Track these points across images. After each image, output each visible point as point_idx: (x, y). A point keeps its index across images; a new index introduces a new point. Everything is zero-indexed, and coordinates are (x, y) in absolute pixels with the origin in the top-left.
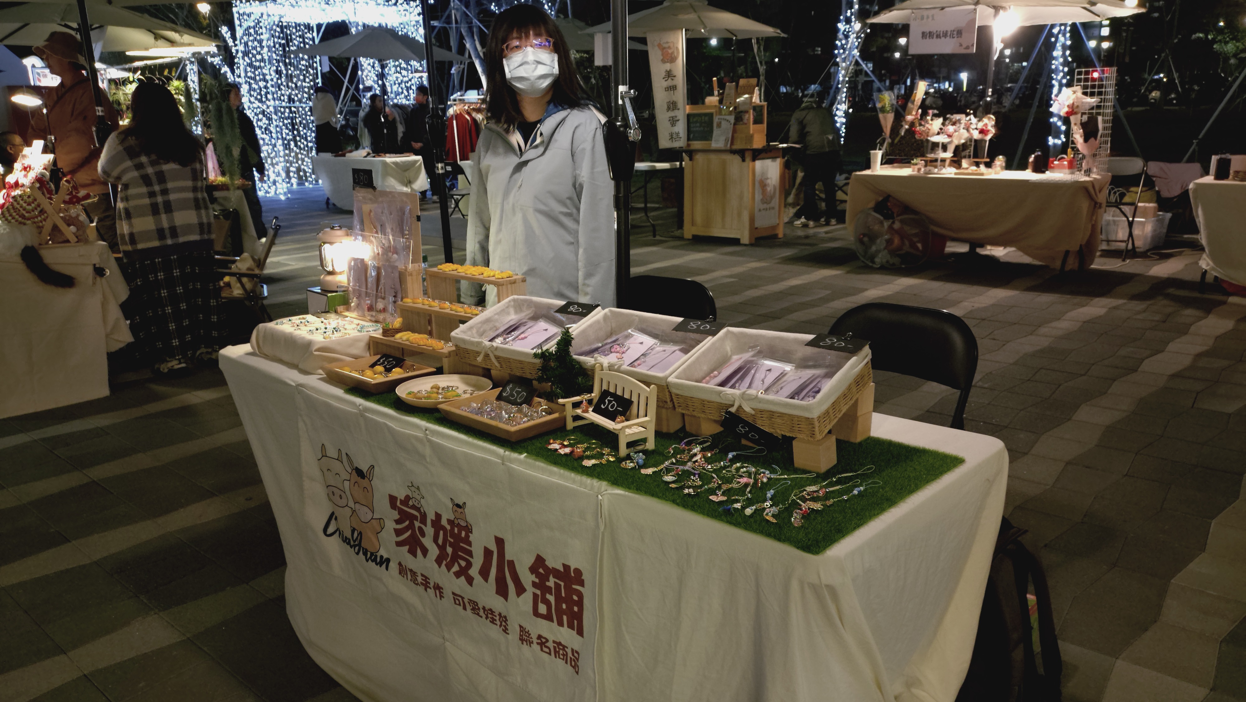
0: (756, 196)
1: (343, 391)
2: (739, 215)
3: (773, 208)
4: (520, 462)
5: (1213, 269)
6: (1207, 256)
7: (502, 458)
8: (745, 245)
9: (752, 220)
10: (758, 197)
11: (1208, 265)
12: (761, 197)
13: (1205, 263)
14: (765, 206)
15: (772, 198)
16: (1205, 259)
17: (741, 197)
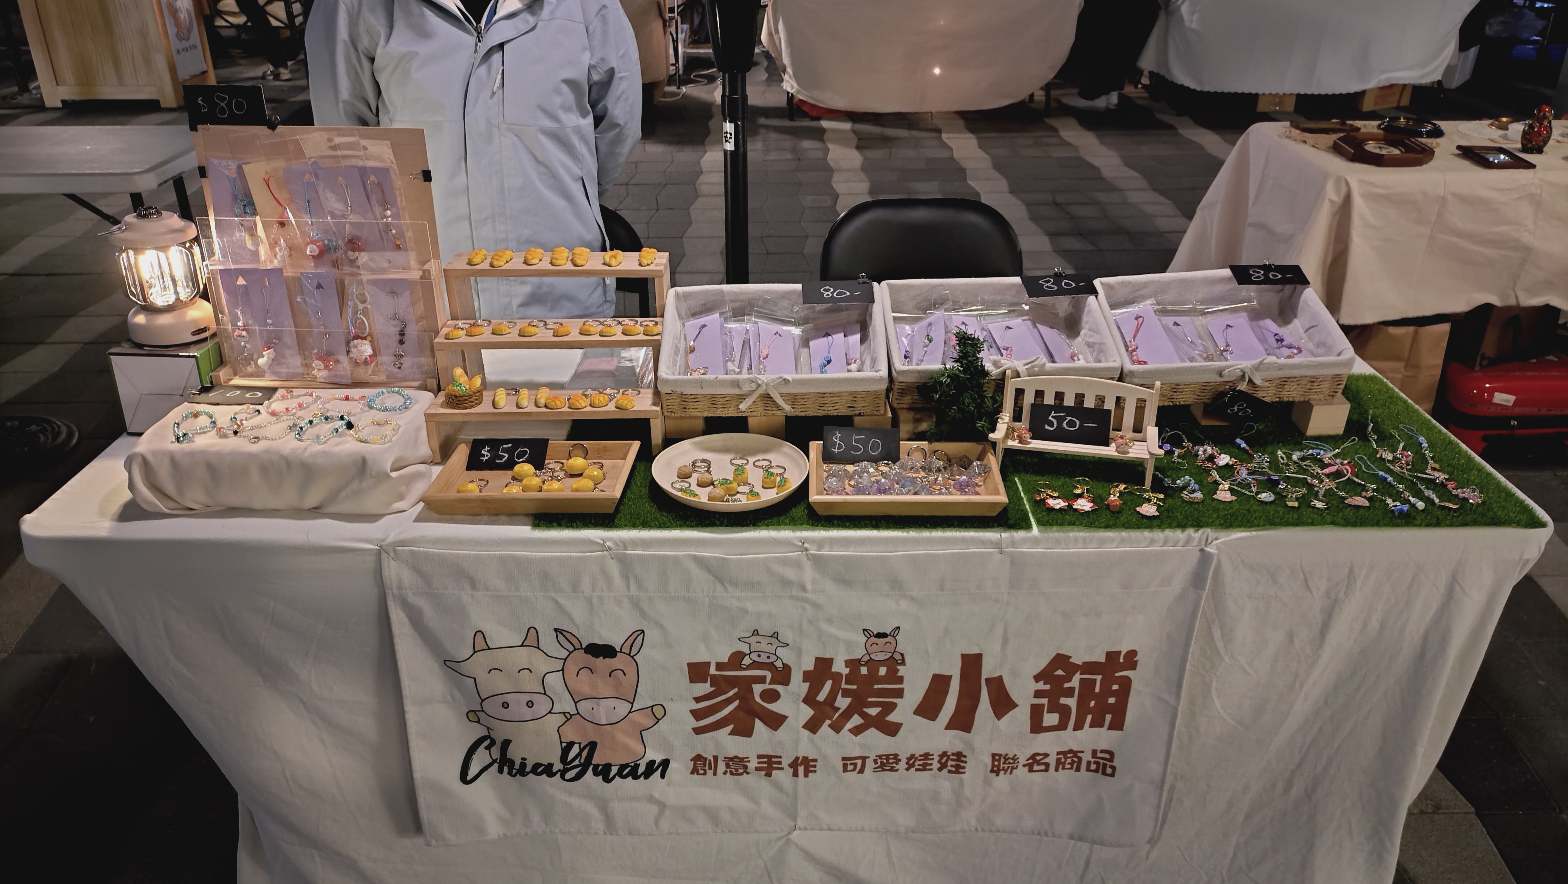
0: (169, 31)
1: (529, 528)
2: (148, 62)
3: (195, 47)
4: (1036, 541)
5: (798, 92)
6: (790, 77)
7: (998, 545)
8: (170, 110)
9: (173, 70)
10: (172, 30)
11: (792, 87)
12: (175, 30)
13: (789, 85)
14: (185, 44)
15: (189, 31)
16: (788, 81)
17: (143, 34)
